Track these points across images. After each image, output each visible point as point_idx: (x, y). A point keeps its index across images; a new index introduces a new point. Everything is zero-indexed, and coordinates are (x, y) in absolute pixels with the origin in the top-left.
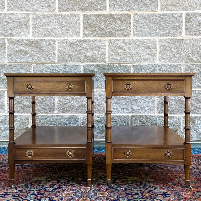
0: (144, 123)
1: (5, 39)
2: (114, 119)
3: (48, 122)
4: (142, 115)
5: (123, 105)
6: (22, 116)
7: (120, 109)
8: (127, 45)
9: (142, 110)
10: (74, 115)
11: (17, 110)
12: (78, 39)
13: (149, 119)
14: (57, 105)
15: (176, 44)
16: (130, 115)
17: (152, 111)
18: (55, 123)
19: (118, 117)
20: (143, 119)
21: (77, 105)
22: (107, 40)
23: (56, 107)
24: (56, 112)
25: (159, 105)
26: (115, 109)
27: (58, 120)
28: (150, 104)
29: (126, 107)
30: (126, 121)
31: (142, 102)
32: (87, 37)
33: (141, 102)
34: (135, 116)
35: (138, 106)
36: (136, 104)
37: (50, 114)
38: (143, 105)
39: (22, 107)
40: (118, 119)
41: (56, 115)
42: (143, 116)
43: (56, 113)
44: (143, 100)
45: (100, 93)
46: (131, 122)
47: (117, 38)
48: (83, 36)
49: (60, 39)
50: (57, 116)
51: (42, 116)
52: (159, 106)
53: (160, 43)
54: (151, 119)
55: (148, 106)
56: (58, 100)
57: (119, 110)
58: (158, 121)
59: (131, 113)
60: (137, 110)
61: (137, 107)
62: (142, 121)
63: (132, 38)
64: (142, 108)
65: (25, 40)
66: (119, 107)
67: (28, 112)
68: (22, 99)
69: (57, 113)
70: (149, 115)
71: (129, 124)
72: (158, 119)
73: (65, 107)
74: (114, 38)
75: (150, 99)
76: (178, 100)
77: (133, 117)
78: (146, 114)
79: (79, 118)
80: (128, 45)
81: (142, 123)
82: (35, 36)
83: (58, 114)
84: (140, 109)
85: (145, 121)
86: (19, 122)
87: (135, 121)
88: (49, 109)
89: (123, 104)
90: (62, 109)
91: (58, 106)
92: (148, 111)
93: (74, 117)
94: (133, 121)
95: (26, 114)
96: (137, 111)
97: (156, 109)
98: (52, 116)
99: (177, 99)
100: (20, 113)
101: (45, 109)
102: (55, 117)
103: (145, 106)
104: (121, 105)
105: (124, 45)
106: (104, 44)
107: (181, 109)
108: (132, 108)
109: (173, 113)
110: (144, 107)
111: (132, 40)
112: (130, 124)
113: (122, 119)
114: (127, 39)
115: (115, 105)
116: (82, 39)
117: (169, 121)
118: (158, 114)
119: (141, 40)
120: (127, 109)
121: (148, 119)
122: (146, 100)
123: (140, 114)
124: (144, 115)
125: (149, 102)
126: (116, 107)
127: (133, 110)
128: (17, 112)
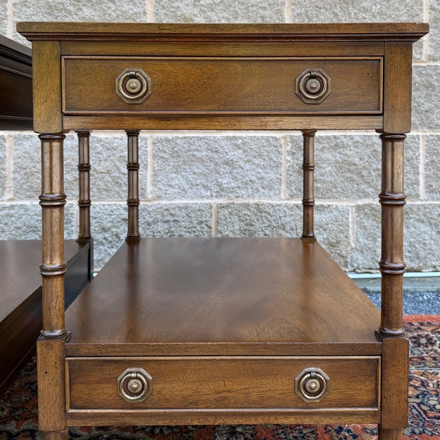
0: (251, 225)
2: (172, 215)
4: (246, 202)
5: (195, 176)
7: (186, 187)
8: (204, 12)
9: (247, 188)
13: (263, 214)
14: (12, 176)
15: (337, 10)
16: (215, 201)
17: (272, 193)
18: (6, 228)
19: (180, 208)
20: (249, 213)
23: (10, 183)
24: (8, 195)
25: (291, 175)
26: (173, 187)
27: (13, 219)
28: (267, 173)
29: (203, 181)
30: (203, 219)
31: (248, 166)
33: (242, 168)
34: (227, 206)
35: (235, 179)
36: (231, 173)
38: (250, 176)
40: (181, 215)
41: (8, 204)
42: (248, 205)
43: (9, 200)
44: (248, 161)
46: (218, 222)
50: (12, 207)
52: (292, 178)
53: (293, 7)
54: (269, 214)
55: (262, 178)
56: (15, 164)
57: (184, 190)
58: (288, 219)
59: (216, 197)
60: (232, 190)
61: (232, 181)
62: (246, 219)
64: (246, 184)
66: (183, 183)
69: (12, 200)
70: (266, 201)
71: (210, 227)
72: (288, 212)
73: (32, 183)
75: (267, 159)
76: (342, 163)
77: (222, 207)
78: (257, 201)
79: (72, 214)
80: (209, 14)
81: (247, 225)
83: (14, 203)
84: (240, 185)
85: (253, 218)
87: (228, 220)
89: (195, 173)
90: (24, 187)
91: (14, 179)
92: (262, 190)
94: (223, 218)
96: (232, 192)
97: (283, 187)
99: (340, 160)
102: (6, 211)
103: (254, 178)
104: (190, 177)
105: (196, 11)
106: (141, 10)
107: (351, 186)
108: (220, 185)
109: (329, 198)
110: (251, 181)
112: (213, 226)
113: (192, 215)
115: (174, 175)
117: (318, 217)
118: (289, 199)
120: (205, 187)
121: (261, 212)
122: (256, 162)
123: (240, 201)
124: (251, 201)
125: (265, 168)
126: (177, 182)
127: (222, 190)
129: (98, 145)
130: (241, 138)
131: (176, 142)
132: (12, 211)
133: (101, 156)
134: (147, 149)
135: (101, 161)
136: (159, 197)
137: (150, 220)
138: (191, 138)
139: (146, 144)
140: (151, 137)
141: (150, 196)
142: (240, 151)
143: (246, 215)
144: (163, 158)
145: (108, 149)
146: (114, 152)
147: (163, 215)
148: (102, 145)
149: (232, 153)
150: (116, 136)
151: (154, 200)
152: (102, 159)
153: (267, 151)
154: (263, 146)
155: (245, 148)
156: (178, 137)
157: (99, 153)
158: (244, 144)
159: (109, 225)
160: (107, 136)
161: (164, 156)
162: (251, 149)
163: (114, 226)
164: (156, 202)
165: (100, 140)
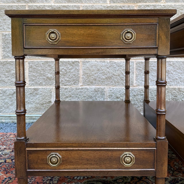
0: (176, 97)
1: (25, 5)
3: (73, 96)
4: (174, 87)
5: (153, 77)
6: (44, 89)
9: (174, 82)
10: (101, 88)
11: (39, 82)
12: (105, 5)
13: (181, 92)
14: (82, 77)
18: (80, 97)
20: (175, 92)
21: (103, 77)
22: (136, 6)
23: (81, 80)
24: (80, 84)
27: (83, 93)
28: (182, 76)
31: (174, 73)
32: (114, 2)
33: (172, 74)
37: (74, 87)
38: (176, 77)
39: (44, 79)
41: (81, 87)
42: (175, 88)
43: (81, 86)
44: (175, 71)
47: (148, 4)
48: (110, 2)
49: (85, 5)
50: (82, 89)
51: (66, 89)
55: (180, 78)
56: (83, 72)
62: (174, 94)
63: (164, 4)
64: (174, 80)
65: (47, 6)
67: (50, 85)
69: (82, 86)
70: (182, 87)
73: (90, 79)
74: (144, 4)
75: (182, 70)
78: (178, 87)
79: (105, 91)
81: (174, 96)
82: (57, 2)
83: (83, 87)
84: (172, 81)
85: (177, 94)
86: (41, 96)
88: (73, 81)
89: (153, 76)
90: (87, 81)
91: (83, 78)
92: (180, 83)
93: (100, 90)
95: (48, 87)
98: (77, 89)
100: (42, 85)
101: (69, 81)
102: (80, 90)
103: (177, 78)
110: (176, 79)
111: (164, 5)
113: (152, 92)
114: (158, 5)
116: (109, 5)
119: (174, 6)
121: (180, 92)
122: (178, 71)
123: (172, 87)
124: (176, 87)
125: (182, 73)
128: (39, 85)
129: (115, 65)
130: (172, 61)
132: (82, 90)
133: (116, 69)
134: (134, 66)
135: (116, 71)
136: (139, 85)
137: (135, 94)
139: (134, 64)
141: (135, 85)
142: (172, 67)
143: (174, 92)
144: (140, 70)
145: (118, 66)
146: (121, 67)
147: (140, 92)
148: (116, 65)
149: (169, 68)
150: (121, 61)
151: (137, 86)
152: (116, 70)
153: (182, 67)
154: (181, 65)
155: (174, 66)
157: (115, 68)
158: (173, 64)
159: (119, 96)
160: (118, 61)
161: (140, 69)
162: (176, 66)
163: (121, 96)
164: (137, 87)
165: (115, 63)
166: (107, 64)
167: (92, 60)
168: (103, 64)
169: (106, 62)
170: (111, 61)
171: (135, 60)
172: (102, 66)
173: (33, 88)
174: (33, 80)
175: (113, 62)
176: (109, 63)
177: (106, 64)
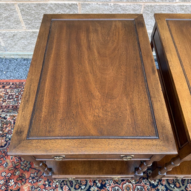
11: (36, 26)
26: (148, 25)
45: (134, 7)
68: (39, 14)
128: (37, 28)
129: (119, 8)
130: (186, 6)
131: (155, 7)
138: (162, 5)
139: (141, 8)
140: (144, 4)
144: (147, 13)
148: (121, 8)
150: (128, 4)
155: (186, 10)
156: (157, 5)
157: (119, 12)
158: (186, 8)
160: (124, 4)
161: (148, 12)
165: (120, 6)
166: (111, 8)
167: (93, 3)
168: (106, 7)
169: (109, 5)
170: (116, 4)
171: (144, 3)
172: (104, 10)
173: (31, 31)
174: (29, 24)
175: (118, 4)
176: (112, 7)
177: (109, 7)
